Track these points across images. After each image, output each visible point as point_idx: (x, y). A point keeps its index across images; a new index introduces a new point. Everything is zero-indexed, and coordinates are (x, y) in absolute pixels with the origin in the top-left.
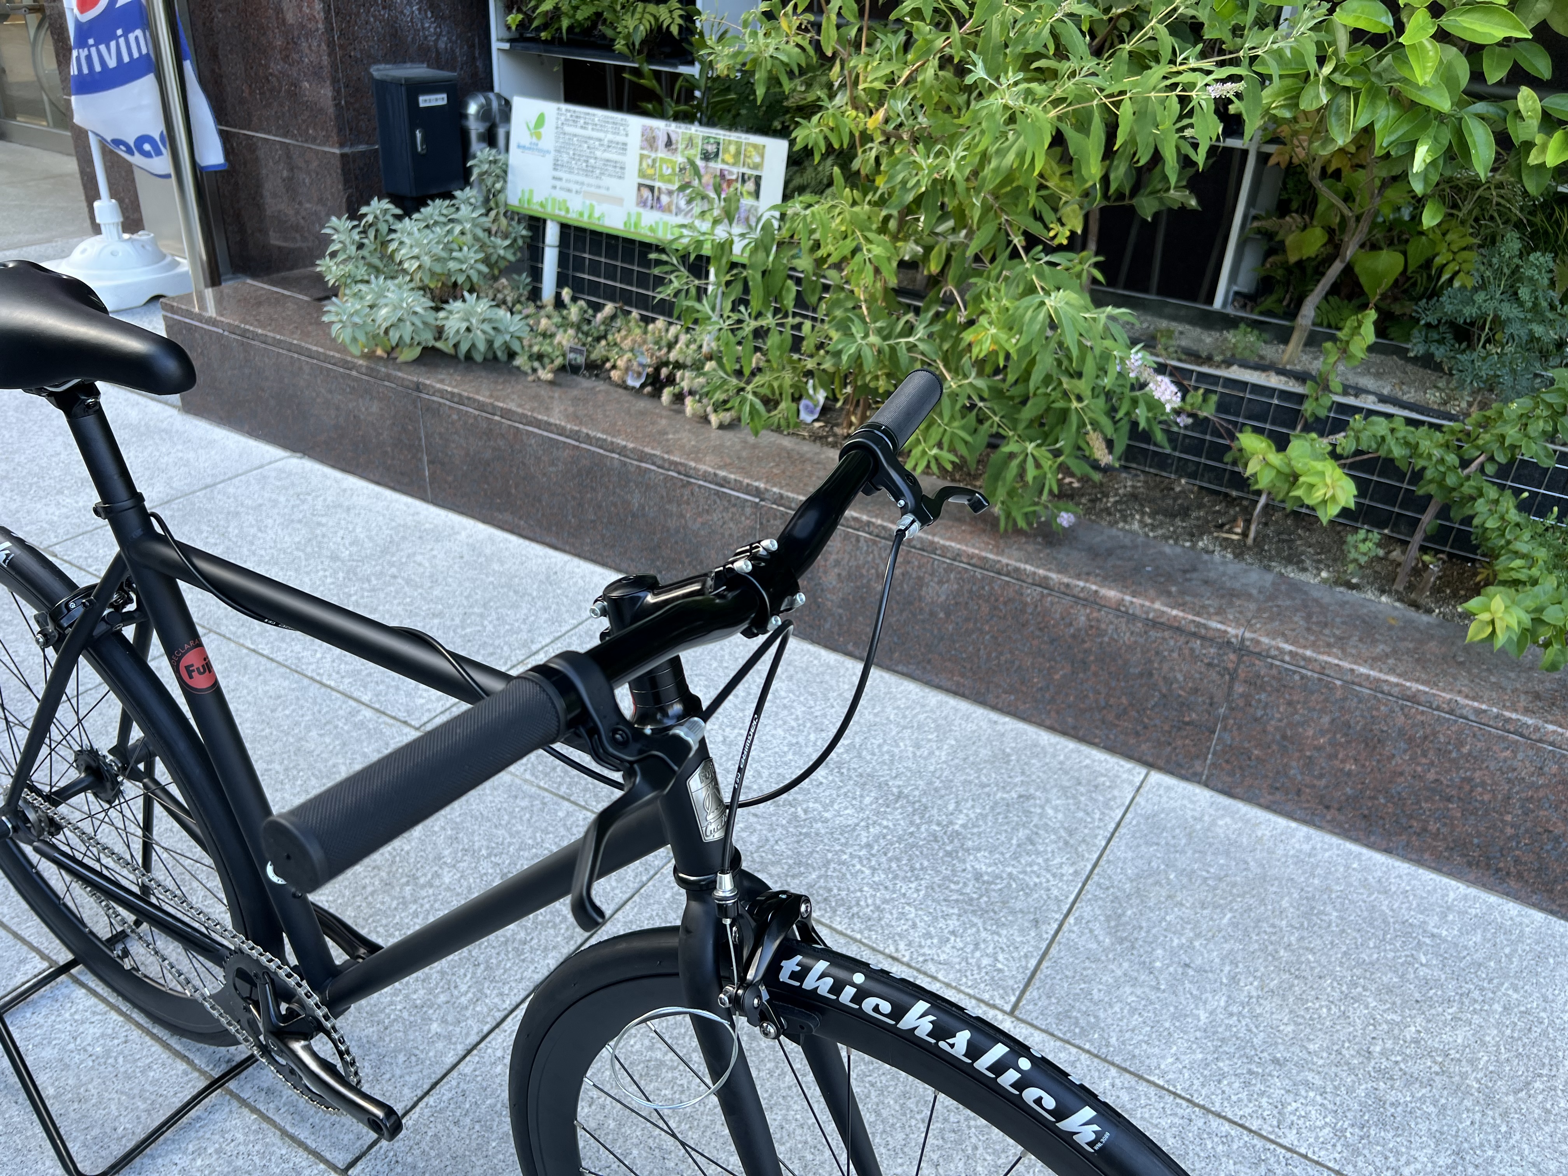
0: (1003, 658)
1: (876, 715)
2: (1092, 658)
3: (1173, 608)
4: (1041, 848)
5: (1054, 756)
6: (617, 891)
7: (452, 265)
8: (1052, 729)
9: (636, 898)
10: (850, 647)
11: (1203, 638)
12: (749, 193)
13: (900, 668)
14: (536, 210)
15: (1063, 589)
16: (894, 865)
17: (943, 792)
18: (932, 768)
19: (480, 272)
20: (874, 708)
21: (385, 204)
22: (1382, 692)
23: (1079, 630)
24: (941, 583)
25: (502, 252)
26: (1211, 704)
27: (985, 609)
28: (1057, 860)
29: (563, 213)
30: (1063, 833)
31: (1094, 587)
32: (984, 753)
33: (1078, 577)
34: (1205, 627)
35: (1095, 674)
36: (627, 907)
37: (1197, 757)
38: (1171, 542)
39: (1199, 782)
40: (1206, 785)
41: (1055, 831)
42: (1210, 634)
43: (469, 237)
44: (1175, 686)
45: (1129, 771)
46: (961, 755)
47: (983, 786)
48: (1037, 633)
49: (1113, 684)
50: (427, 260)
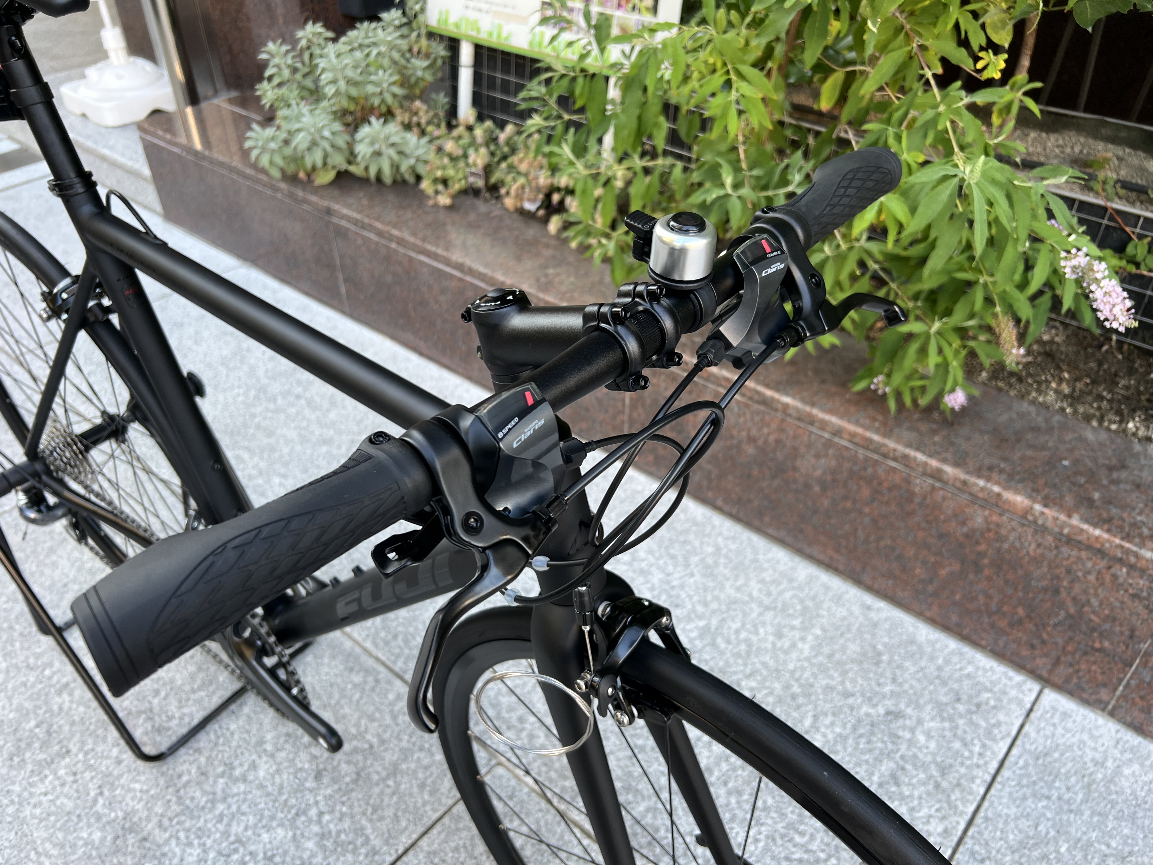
0: (882, 544)
1: (738, 589)
2: (986, 561)
3: (1095, 525)
4: (906, 791)
5: (932, 658)
6: (428, 808)
7: (370, 89)
8: (932, 621)
9: (446, 820)
10: (719, 502)
11: (1132, 567)
12: (647, 9)
13: (770, 531)
14: (451, 30)
15: (958, 484)
16: (733, 800)
17: (801, 700)
18: (791, 666)
19: (395, 96)
20: (736, 580)
21: (319, 28)
23: (974, 531)
24: (817, 456)
25: (420, 73)
26: (1131, 637)
27: (866, 492)
28: (924, 812)
29: (474, 34)
30: (934, 771)
31: (996, 489)
32: (853, 648)
33: (979, 473)
34: (1136, 555)
35: (989, 579)
36: (435, 831)
37: (1105, 685)
38: (1095, 423)
39: (1103, 710)
40: (1112, 714)
41: (925, 767)
42: (1142, 564)
43: (386, 62)
44: (1086, 609)
45: (1019, 686)
46: (826, 650)
47: (847, 695)
48: (924, 525)
49: (1009, 591)
50: (342, 84)
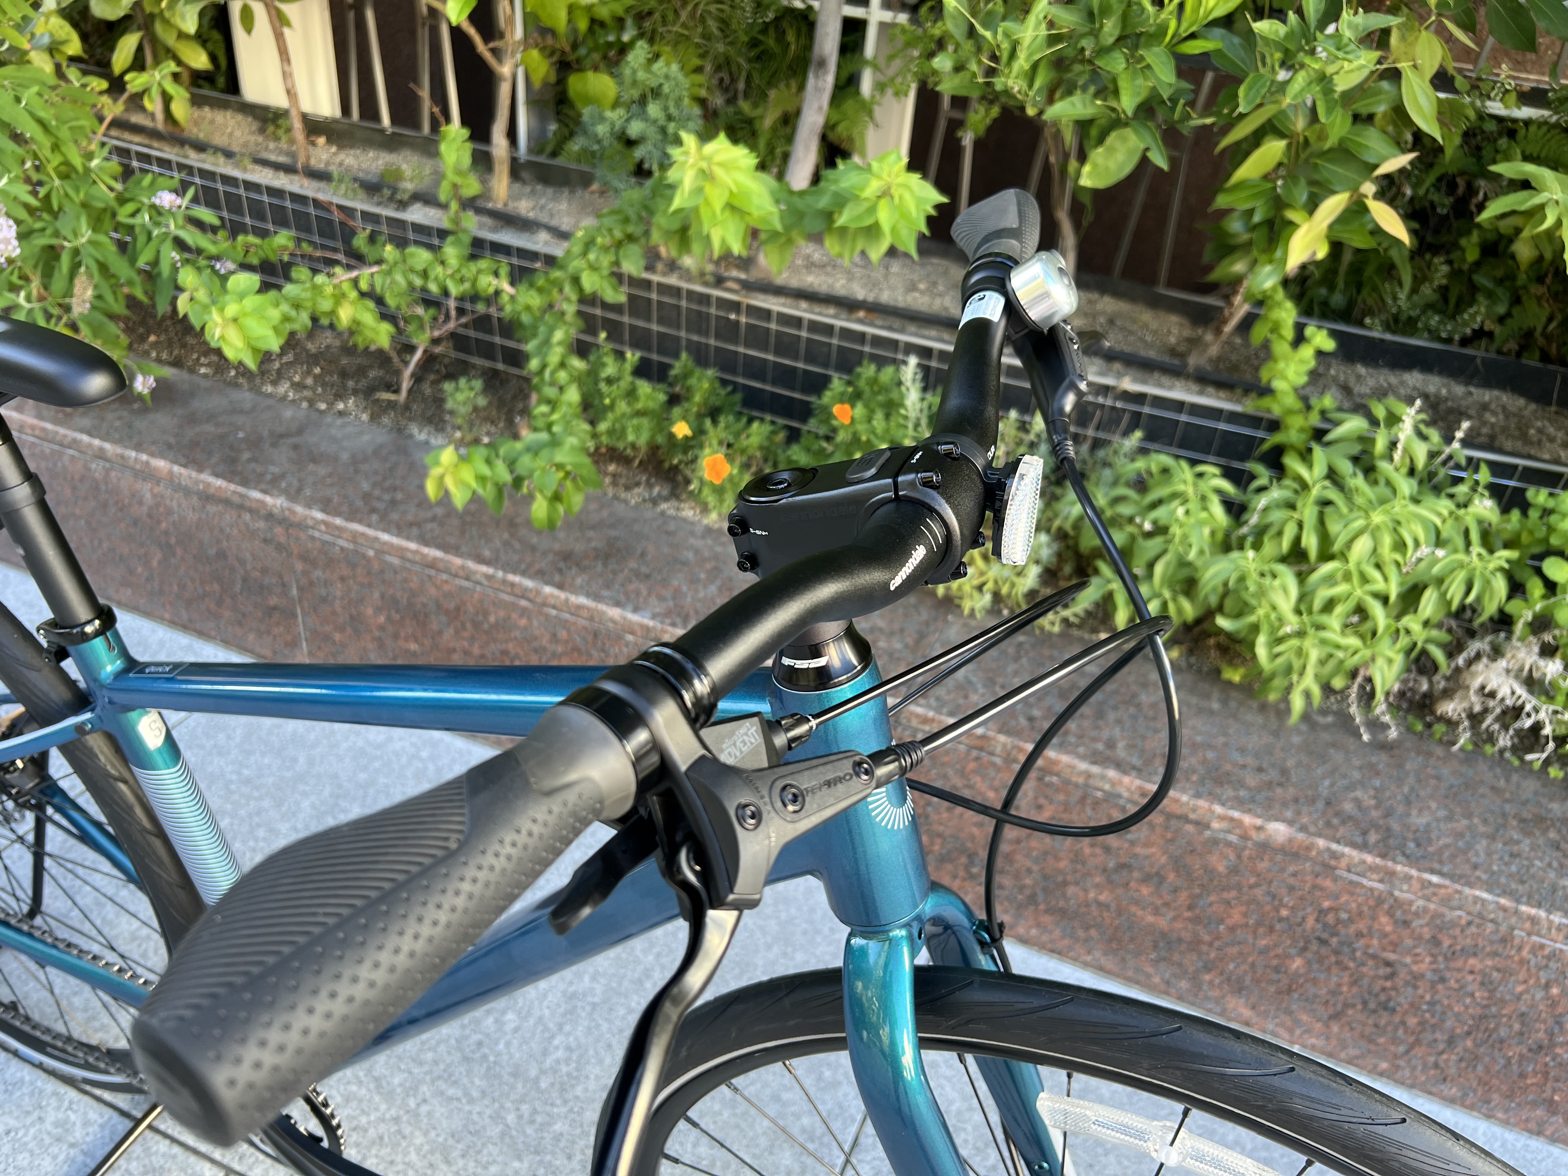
0: (105, 547)
2: (173, 540)
8: (168, 624)
15: (119, 461)
22: (408, 561)
23: (151, 509)
26: (283, 585)
31: (144, 458)
34: (248, 498)
35: (183, 559)
42: (254, 506)
44: (248, 566)
48: (120, 514)
49: (200, 568)
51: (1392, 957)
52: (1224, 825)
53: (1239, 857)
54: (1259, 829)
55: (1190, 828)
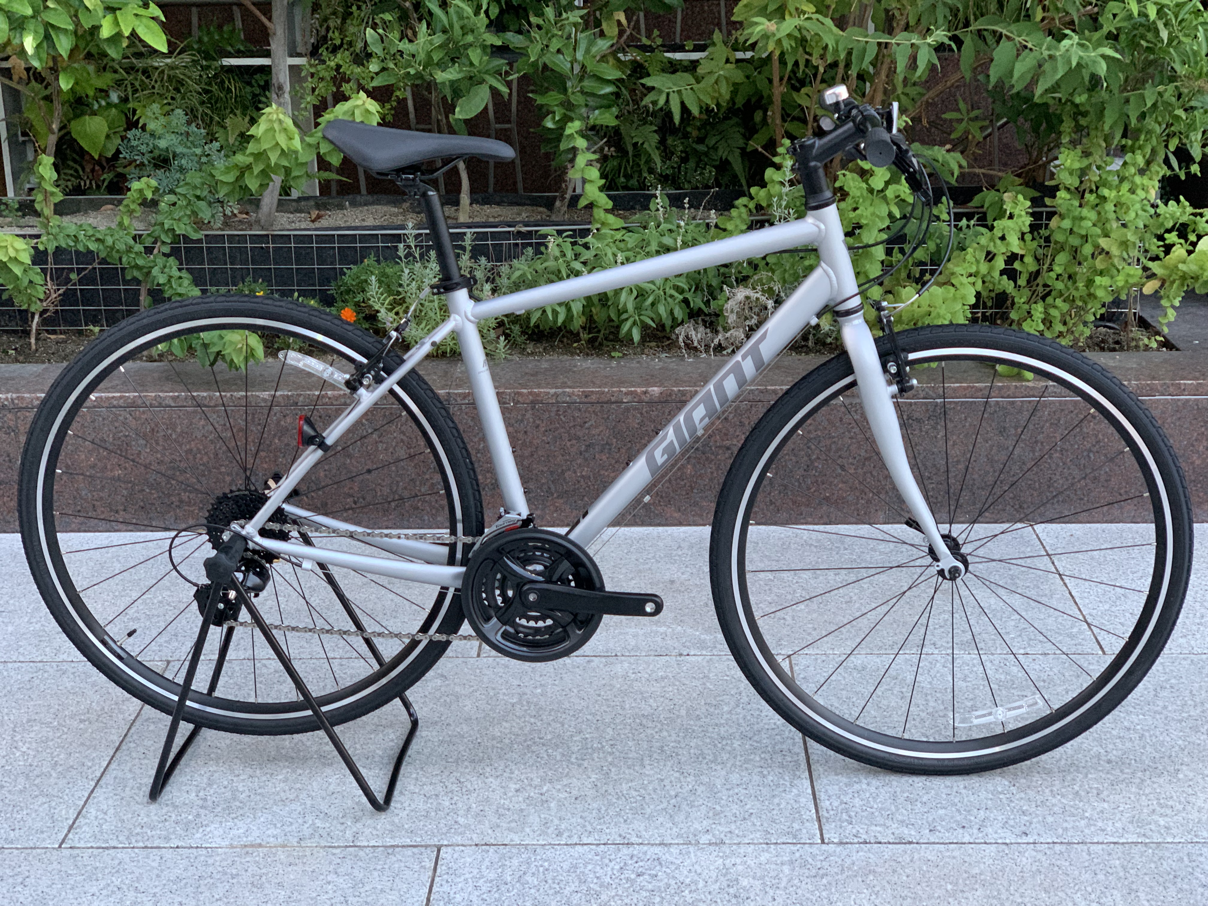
22: (114, 407)
51: (727, 443)
52: (629, 398)
53: (641, 414)
54: (645, 393)
55: (613, 406)
